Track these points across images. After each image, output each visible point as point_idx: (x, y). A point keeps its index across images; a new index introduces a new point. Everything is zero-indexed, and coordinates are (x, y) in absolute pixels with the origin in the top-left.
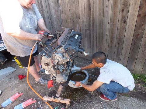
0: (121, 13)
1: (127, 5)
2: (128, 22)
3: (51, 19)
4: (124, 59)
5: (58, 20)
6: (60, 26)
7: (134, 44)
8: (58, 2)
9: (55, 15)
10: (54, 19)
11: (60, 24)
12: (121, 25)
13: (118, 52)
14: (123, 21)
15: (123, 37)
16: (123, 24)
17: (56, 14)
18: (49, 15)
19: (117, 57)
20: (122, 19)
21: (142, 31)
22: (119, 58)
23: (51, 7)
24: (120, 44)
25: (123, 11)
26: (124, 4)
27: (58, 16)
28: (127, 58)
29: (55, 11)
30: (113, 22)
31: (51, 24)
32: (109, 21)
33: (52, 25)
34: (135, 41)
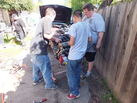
0: (123, 39)
1: (128, 33)
2: (126, 49)
4: (118, 86)
7: (128, 73)
12: (122, 50)
13: (116, 76)
14: (123, 47)
15: (121, 62)
16: (123, 49)
19: (115, 81)
20: (123, 45)
21: (135, 62)
22: (116, 82)
24: (119, 68)
25: (125, 37)
26: (126, 32)
28: (120, 86)
30: (118, 46)
32: (116, 44)
34: (129, 70)
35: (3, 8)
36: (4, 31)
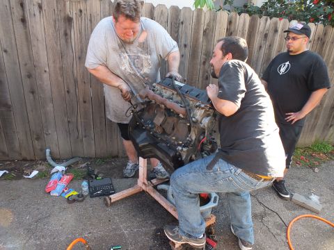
0: (202, 66)
1: (210, 56)
3: (29, 76)
5: (60, 78)
6: (68, 92)
8: (66, 34)
9: (52, 65)
10: (46, 76)
11: (68, 88)
14: (205, 78)
16: (204, 81)
17: (54, 62)
18: (26, 65)
23: (34, 43)
25: (204, 63)
26: (206, 55)
27: (61, 68)
29: (50, 56)
30: (192, 80)
31: (27, 90)
33: (33, 92)
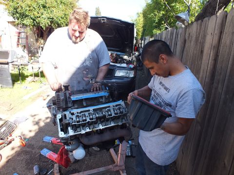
35: (23, 24)
36: (13, 63)
